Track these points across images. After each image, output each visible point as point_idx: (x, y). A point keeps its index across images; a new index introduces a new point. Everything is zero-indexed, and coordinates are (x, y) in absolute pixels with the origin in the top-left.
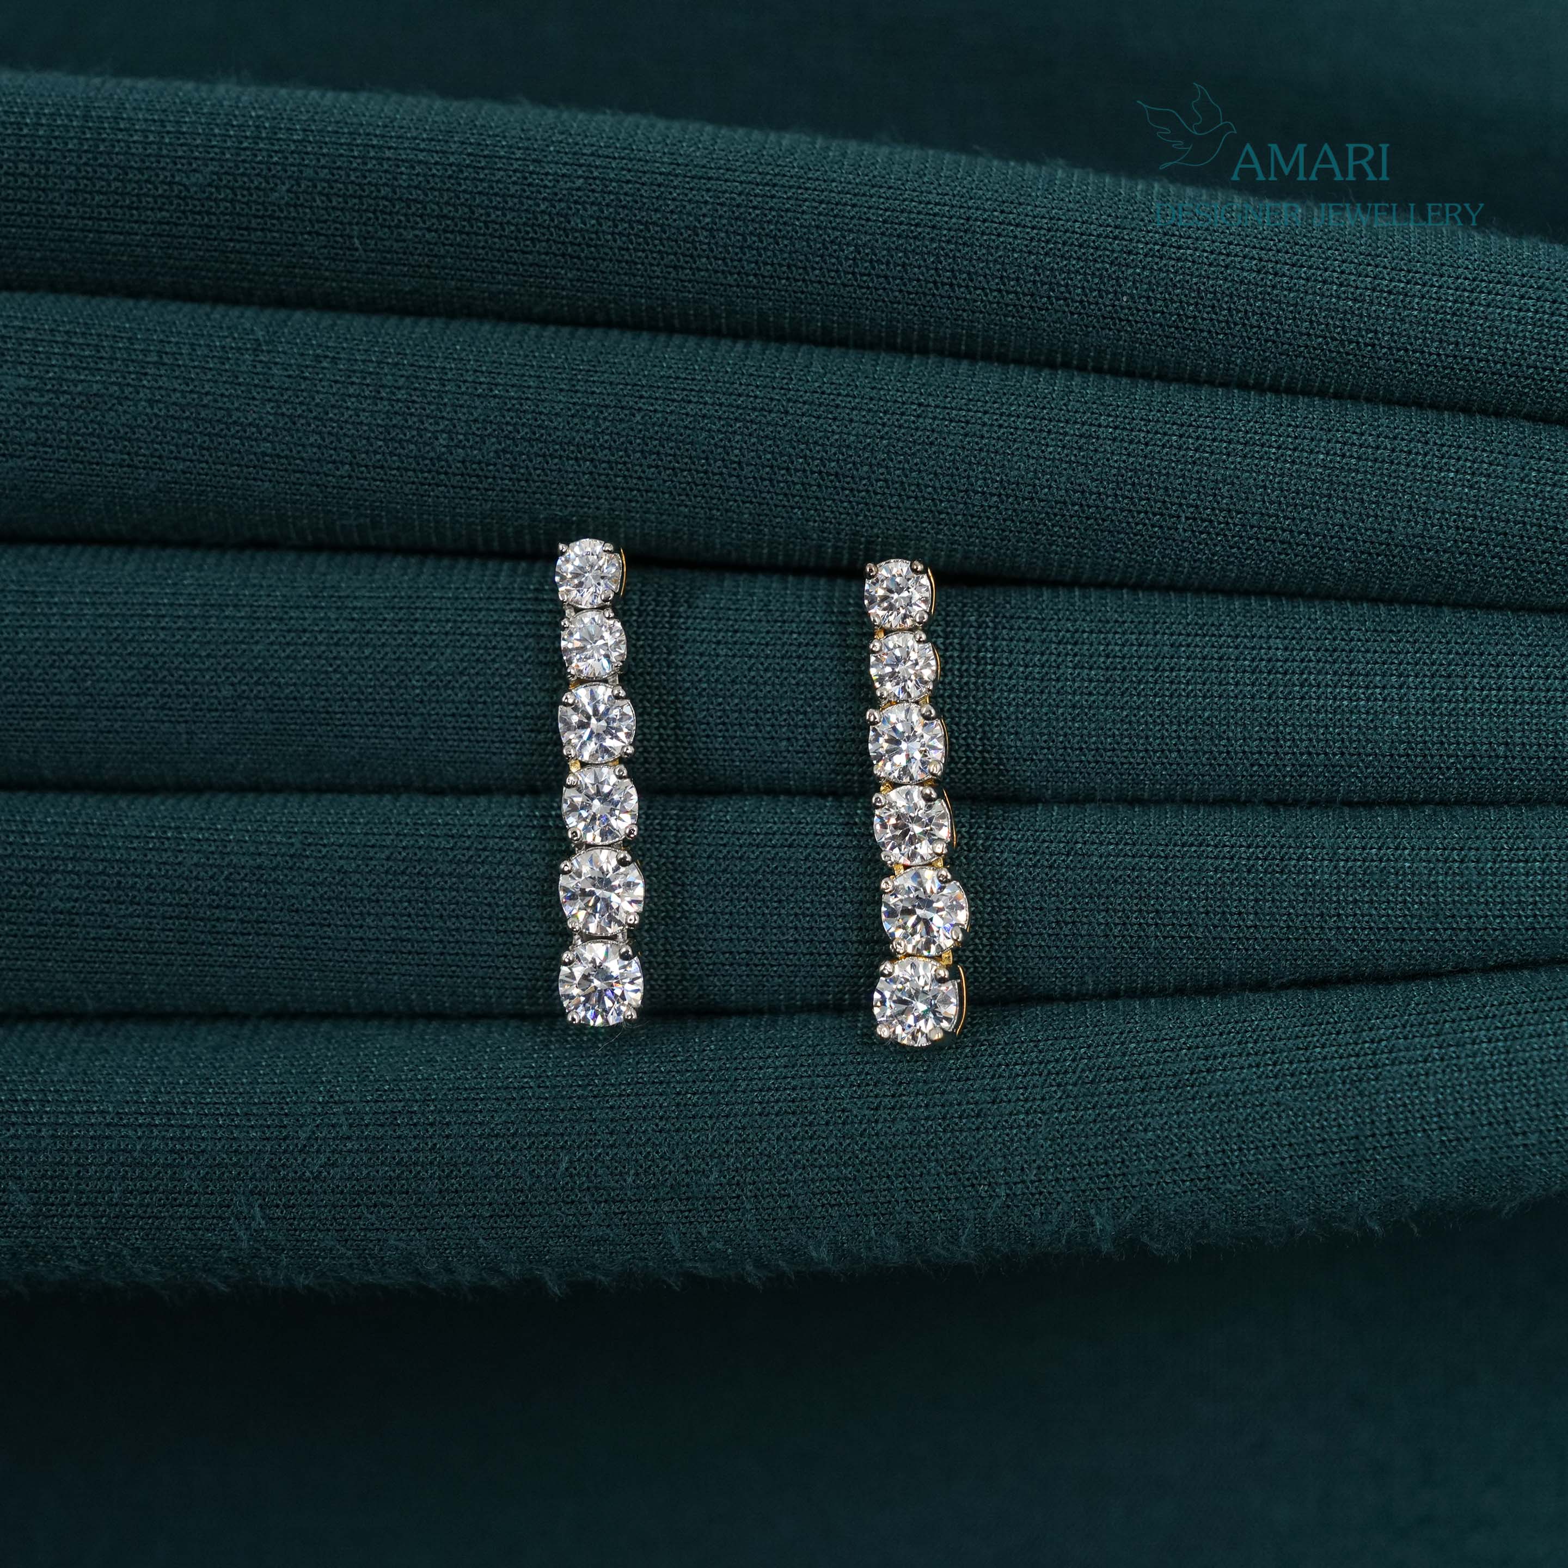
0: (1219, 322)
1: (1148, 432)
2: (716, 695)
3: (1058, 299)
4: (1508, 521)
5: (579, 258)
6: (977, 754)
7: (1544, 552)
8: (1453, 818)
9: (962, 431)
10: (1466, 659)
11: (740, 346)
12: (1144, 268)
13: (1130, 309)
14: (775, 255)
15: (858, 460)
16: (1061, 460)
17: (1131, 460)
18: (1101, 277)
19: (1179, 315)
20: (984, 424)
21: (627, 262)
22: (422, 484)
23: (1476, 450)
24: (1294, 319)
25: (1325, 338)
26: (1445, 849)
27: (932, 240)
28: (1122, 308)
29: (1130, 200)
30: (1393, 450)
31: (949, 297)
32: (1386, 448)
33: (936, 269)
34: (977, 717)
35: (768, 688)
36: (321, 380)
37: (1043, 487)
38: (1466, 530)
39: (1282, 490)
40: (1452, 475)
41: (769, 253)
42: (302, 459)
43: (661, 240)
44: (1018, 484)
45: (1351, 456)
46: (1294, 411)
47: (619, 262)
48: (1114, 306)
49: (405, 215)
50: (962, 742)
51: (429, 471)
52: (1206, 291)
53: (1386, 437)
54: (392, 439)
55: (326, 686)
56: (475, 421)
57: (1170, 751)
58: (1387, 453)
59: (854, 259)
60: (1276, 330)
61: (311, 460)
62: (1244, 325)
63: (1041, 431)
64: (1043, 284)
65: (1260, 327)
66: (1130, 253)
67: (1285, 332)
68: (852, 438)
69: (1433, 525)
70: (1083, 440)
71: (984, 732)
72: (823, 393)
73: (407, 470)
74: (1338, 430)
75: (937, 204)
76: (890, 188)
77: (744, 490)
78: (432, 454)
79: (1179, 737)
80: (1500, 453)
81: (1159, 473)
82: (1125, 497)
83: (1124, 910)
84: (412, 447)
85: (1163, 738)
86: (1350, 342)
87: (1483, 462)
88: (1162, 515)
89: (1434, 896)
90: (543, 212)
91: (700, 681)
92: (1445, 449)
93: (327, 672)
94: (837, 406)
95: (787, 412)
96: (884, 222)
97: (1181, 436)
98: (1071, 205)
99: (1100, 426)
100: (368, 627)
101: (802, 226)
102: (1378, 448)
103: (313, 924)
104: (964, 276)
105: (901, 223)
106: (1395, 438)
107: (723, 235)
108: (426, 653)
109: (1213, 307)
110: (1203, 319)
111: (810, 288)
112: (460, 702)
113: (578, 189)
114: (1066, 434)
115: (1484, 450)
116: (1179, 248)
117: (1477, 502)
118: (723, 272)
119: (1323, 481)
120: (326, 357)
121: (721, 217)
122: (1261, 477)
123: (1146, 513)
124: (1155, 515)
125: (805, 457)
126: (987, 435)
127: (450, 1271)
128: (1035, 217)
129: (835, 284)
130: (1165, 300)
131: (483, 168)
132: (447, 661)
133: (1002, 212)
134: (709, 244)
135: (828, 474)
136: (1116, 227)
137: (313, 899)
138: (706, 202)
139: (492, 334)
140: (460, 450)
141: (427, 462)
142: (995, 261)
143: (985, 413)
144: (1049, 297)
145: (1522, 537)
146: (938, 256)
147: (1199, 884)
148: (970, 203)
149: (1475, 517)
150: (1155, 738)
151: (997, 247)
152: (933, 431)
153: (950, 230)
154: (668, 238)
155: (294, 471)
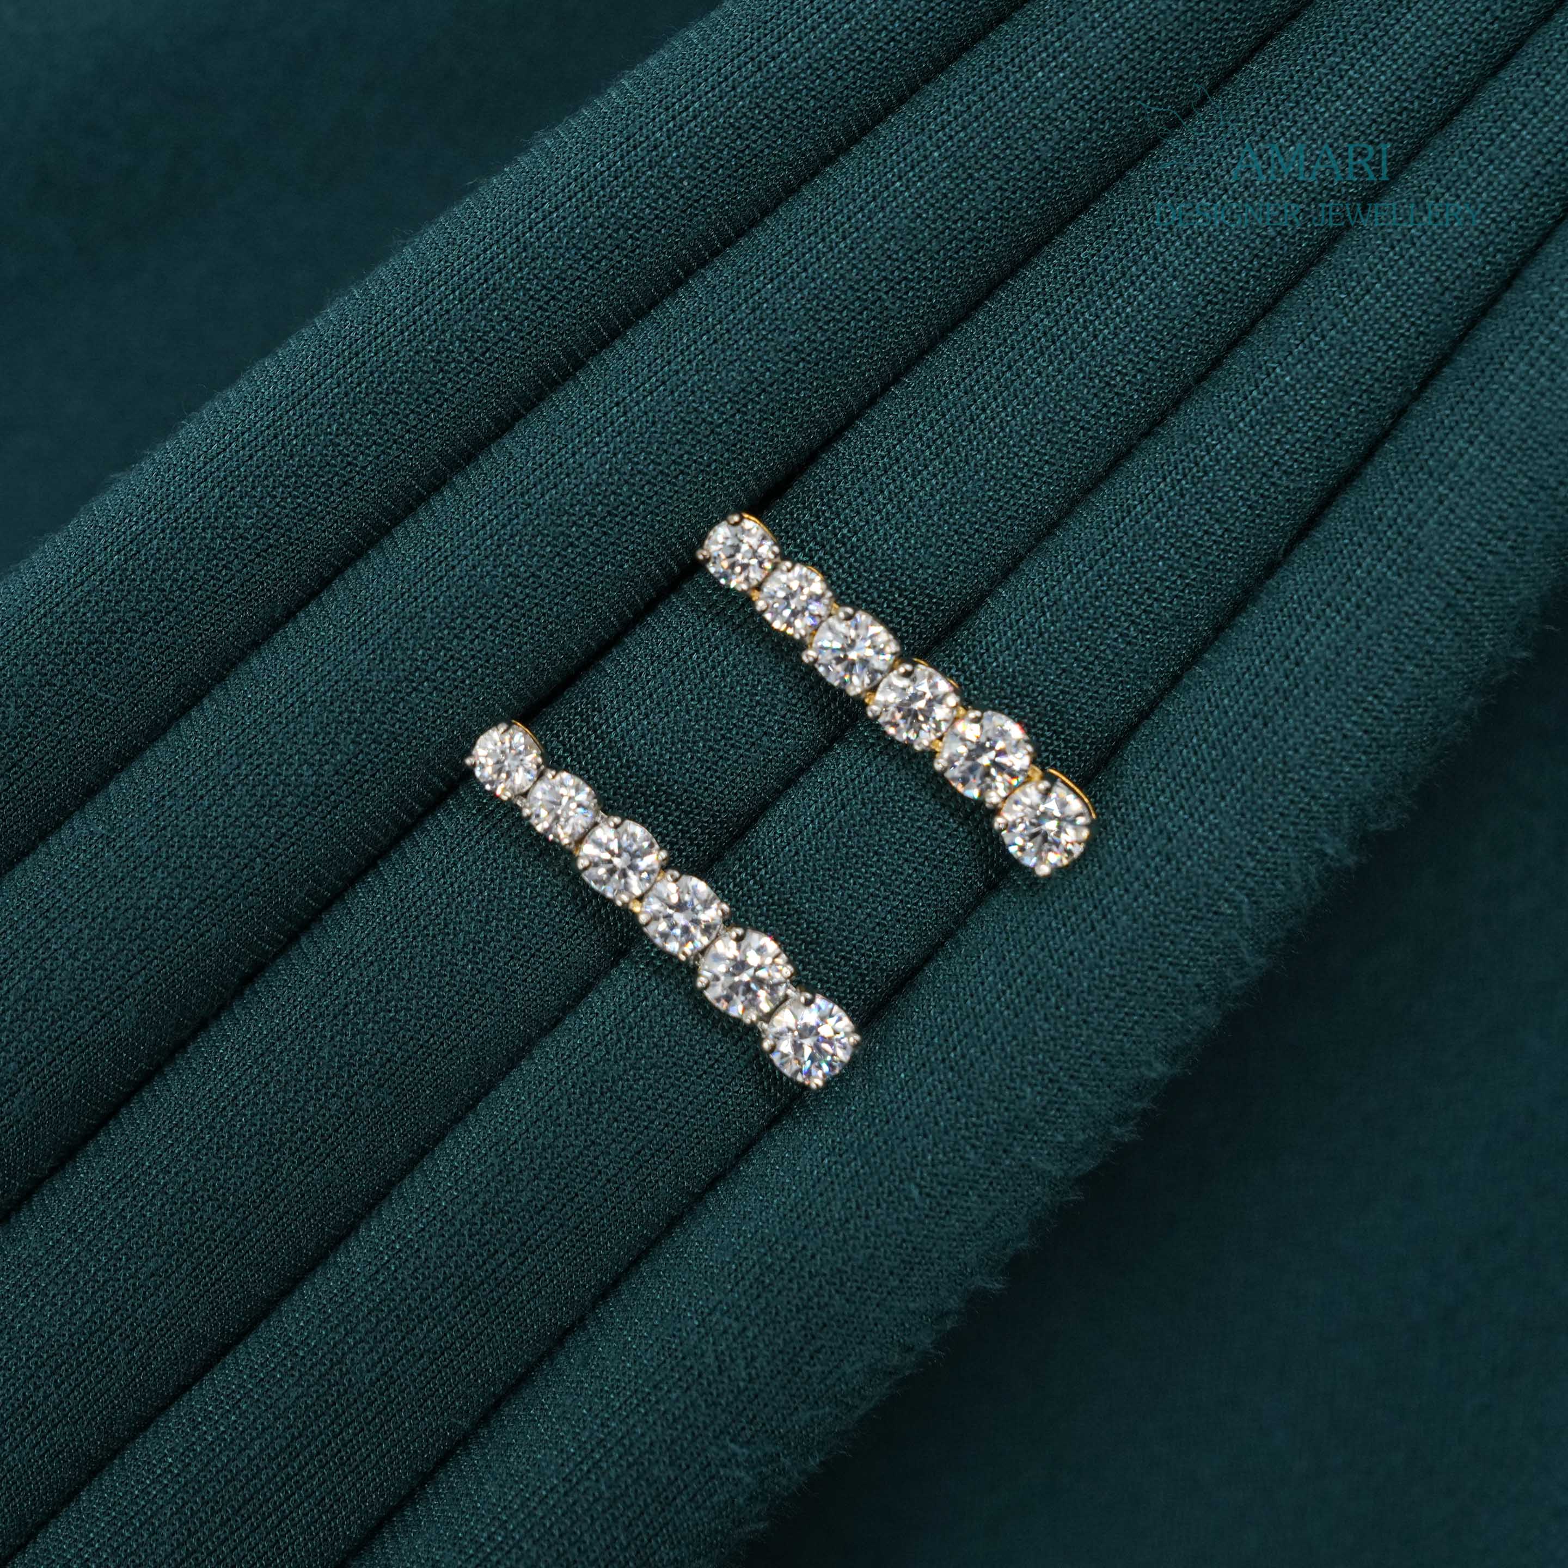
0: (768, 132)
1: (797, 260)
2: (683, 754)
3: (638, 231)
4: (1112, 67)
5: (270, 546)
6: (909, 609)
7: (1159, 63)
8: (1286, 314)
9: (666, 393)
10: (1181, 193)
11: (447, 493)
12: (677, 148)
13: (696, 186)
14: (408, 404)
15: (613, 488)
16: (756, 342)
17: (806, 292)
18: (653, 185)
19: (735, 156)
20: (677, 372)
21: (308, 515)
22: (324, 818)
23: (1038, 39)
24: (818, 77)
25: (853, 68)
26: (1302, 341)
27: (508, 280)
28: (690, 192)
29: (617, 110)
30: (982, 98)
31: (561, 308)
32: (975, 102)
33: (532, 297)
34: (881, 582)
35: (715, 712)
36: (177, 818)
37: (763, 375)
38: (1089, 102)
39: (933, 205)
40: (1040, 74)
41: (402, 406)
42: (221, 887)
43: (315, 474)
44: (743, 390)
45: (957, 133)
46: (884, 142)
47: (302, 519)
48: (682, 196)
49: (117, 640)
50: (889, 611)
51: (320, 803)
52: (737, 120)
53: (967, 94)
54: (270, 808)
55: (401, 1028)
56: (316, 735)
57: (1041, 468)
58: (979, 105)
59: (466, 349)
60: (814, 97)
61: (229, 881)
62: (787, 117)
63: (722, 336)
64: (617, 231)
65: (800, 107)
66: (656, 148)
67: (821, 92)
68: (594, 477)
69: (1063, 123)
70: (758, 312)
71: (897, 588)
72: (541, 465)
73: (303, 819)
74: (929, 124)
75: (485, 251)
76: (440, 273)
77: (555, 590)
78: (310, 789)
79: (1037, 452)
80: (1058, 24)
81: (835, 281)
82: (828, 323)
83: (1123, 613)
84: (290, 799)
85: (1026, 464)
86: (874, 53)
87: (1053, 43)
88: (866, 308)
89: (1329, 382)
90: (212, 539)
91: (661, 756)
92: (1017, 60)
93: (392, 1019)
94: (561, 465)
95: (529, 505)
96: (461, 301)
97: (823, 240)
98: (580, 156)
99: (759, 291)
100: (388, 957)
101: (406, 364)
102: (969, 108)
103: (564, 1205)
104: (556, 282)
105: (474, 290)
106: (974, 88)
107: (356, 426)
108: (448, 934)
109: (753, 126)
110: (755, 142)
111: (457, 401)
112: (508, 943)
113: (221, 498)
114: (741, 321)
115: (1045, 34)
116: (687, 108)
117: (1078, 75)
118: (383, 452)
119: (955, 170)
120: (164, 797)
121: (342, 415)
122: (909, 211)
123: (854, 318)
124: (861, 313)
125: (574, 523)
126: (687, 378)
127: (909, 1349)
128: (563, 190)
129: (470, 380)
130: (714, 156)
131: (138, 552)
132: (468, 924)
133: (536, 210)
134: (353, 442)
135: (604, 518)
136: (628, 139)
137: (546, 1188)
138: (321, 416)
139: (264, 661)
140: (326, 767)
141: (311, 798)
142: (567, 250)
143: (669, 363)
144: (631, 236)
145: (1133, 68)
146: (523, 286)
147: (1156, 541)
148: (508, 226)
149: (1087, 87)
150: (1021, 470)
151: (559, 238)
152: (646, 413)
153: (512, 260)
154: (320, 468)
155: (224, 901)
